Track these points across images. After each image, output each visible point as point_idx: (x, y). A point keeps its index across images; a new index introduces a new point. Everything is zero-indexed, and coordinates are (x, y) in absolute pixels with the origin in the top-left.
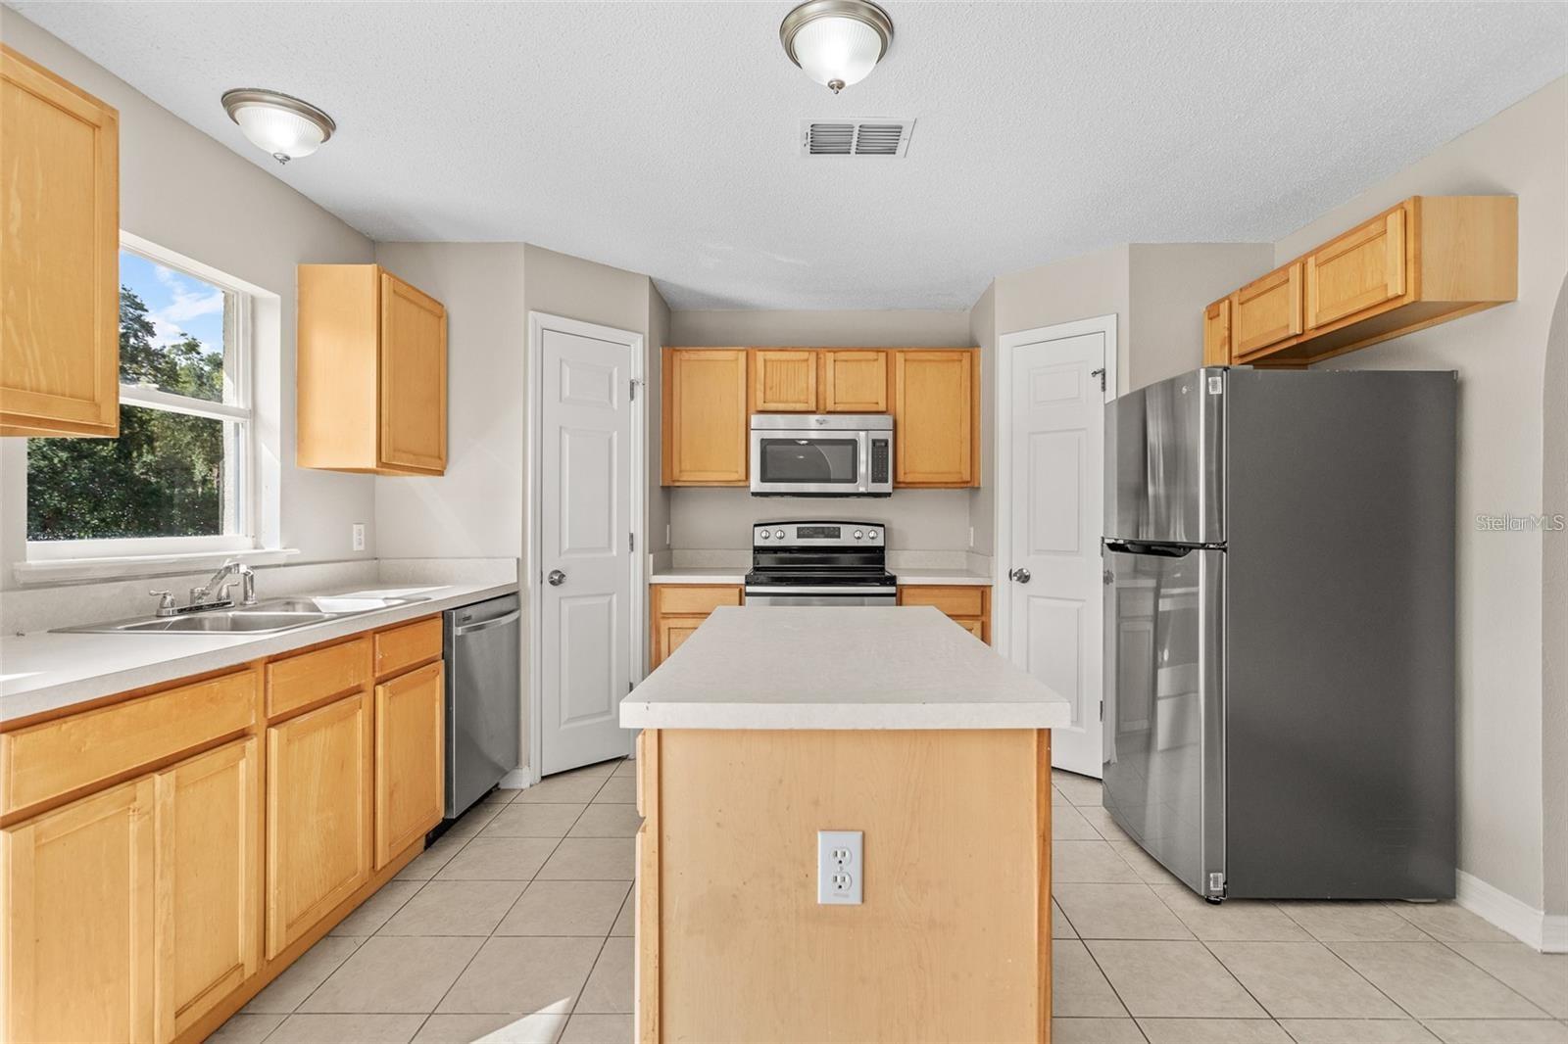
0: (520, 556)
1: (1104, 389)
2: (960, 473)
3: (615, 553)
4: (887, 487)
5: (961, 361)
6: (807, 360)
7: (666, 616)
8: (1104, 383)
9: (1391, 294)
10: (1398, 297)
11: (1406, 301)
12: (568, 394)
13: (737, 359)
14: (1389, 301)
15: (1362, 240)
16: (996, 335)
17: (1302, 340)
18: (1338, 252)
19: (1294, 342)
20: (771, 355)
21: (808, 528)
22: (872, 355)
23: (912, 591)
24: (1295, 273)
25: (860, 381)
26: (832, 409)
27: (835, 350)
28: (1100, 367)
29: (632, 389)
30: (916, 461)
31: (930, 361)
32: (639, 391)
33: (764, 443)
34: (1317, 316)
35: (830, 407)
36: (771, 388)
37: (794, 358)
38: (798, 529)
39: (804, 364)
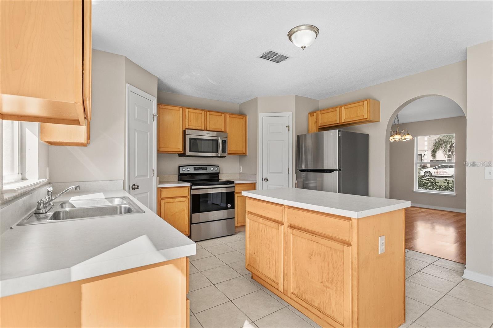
0: (124, 180)
1: (289, 131)
2: (243, 151)
3: (149, 177)
4: (225, 155)
5: (243, 119)
6: (201, 113)
7: (163, 199)
8: (289, 129)
9: (365, 118)
10: (366, 118)
11: (367, 119)
12: (137, 117)
13: (179, 110)
14: (364, 119)
15: (357, 105)
16: (258, 113)
17: (339, 124)
18: (351, 107)
19: (337, 125)
20: (190, 110)
21: (197, 167)
22: (220, 114)
23: (238, 185)
24: (338, 109)
25: (217, 122)
26: (209, 130)
27: (210, 111)
28: (288, 125)
29: (153, 117)
30: (231, 147)
31: (235, 118)
32: (156, 118)
33: (191, 139)
34: (345, 120)
35: (208, 129)
36: (190, 121)
37: (197, 112)
38: (194, 167)
39: (201, 115)
